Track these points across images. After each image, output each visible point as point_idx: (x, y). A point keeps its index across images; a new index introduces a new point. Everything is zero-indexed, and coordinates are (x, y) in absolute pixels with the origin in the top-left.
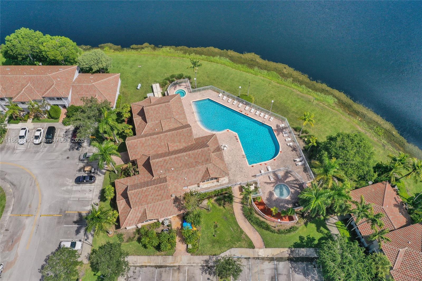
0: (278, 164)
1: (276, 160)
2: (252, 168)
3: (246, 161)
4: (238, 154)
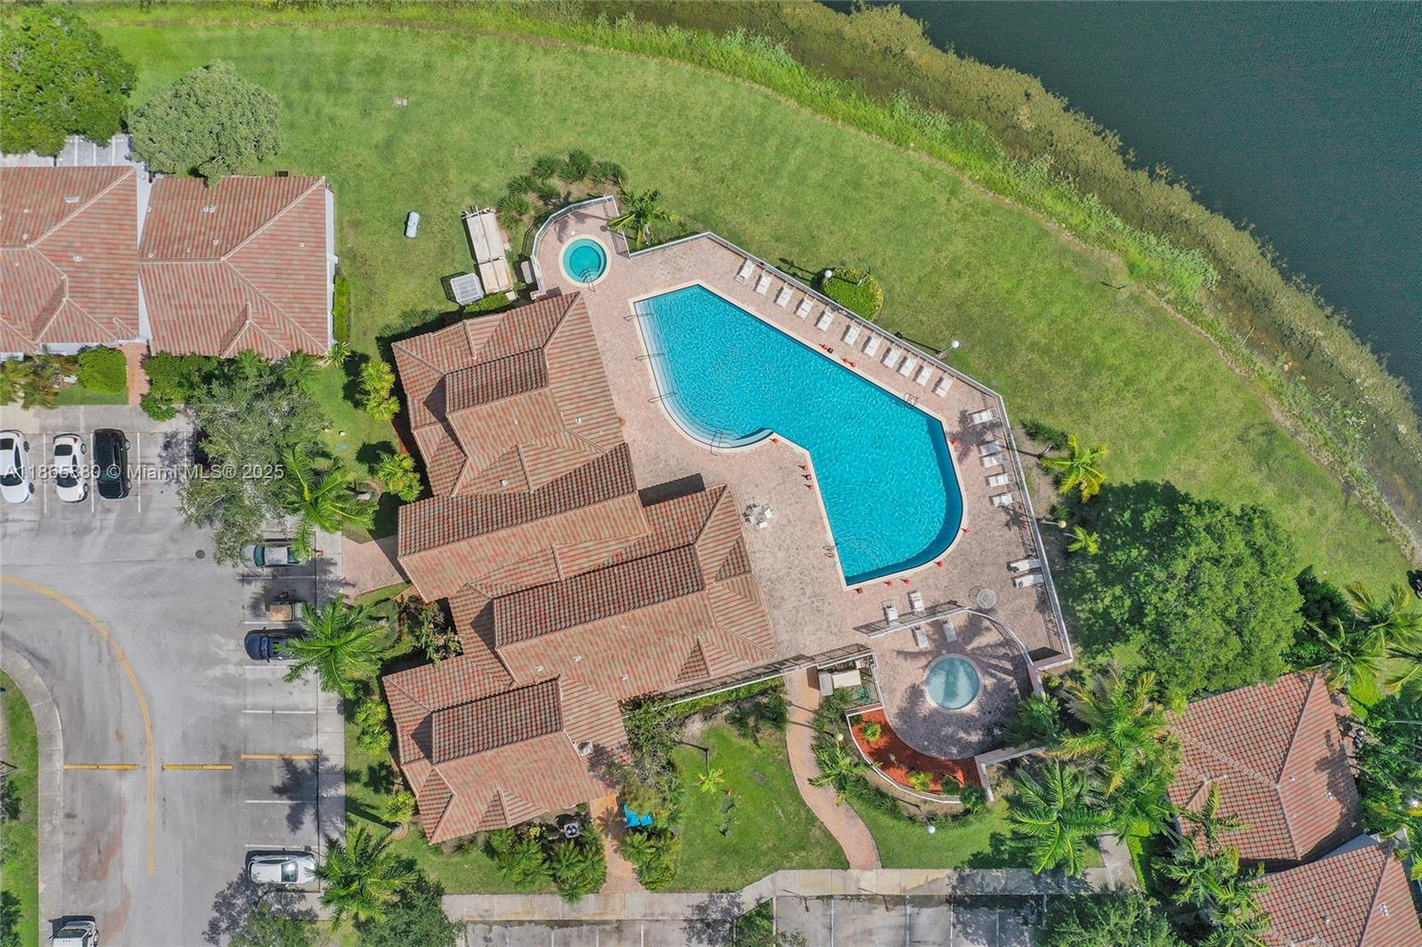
0: (951, 580)
1: (945, 565)
2: (857, 596)
3: (836, 571)
4: (811, 543)
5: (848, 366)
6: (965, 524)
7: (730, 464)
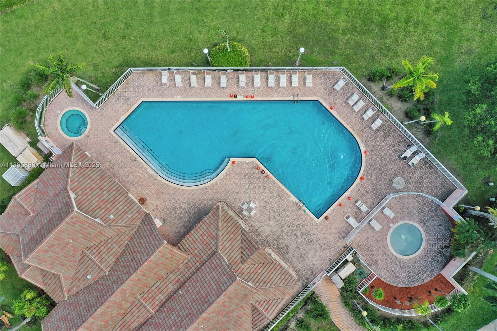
0: (373, 184)
1: (365, 177)
2: (327, 222)
3: (307, 215)
4: (285, 207)
5: (250, 99)
6: (363, 149)
7: (216, 189)
